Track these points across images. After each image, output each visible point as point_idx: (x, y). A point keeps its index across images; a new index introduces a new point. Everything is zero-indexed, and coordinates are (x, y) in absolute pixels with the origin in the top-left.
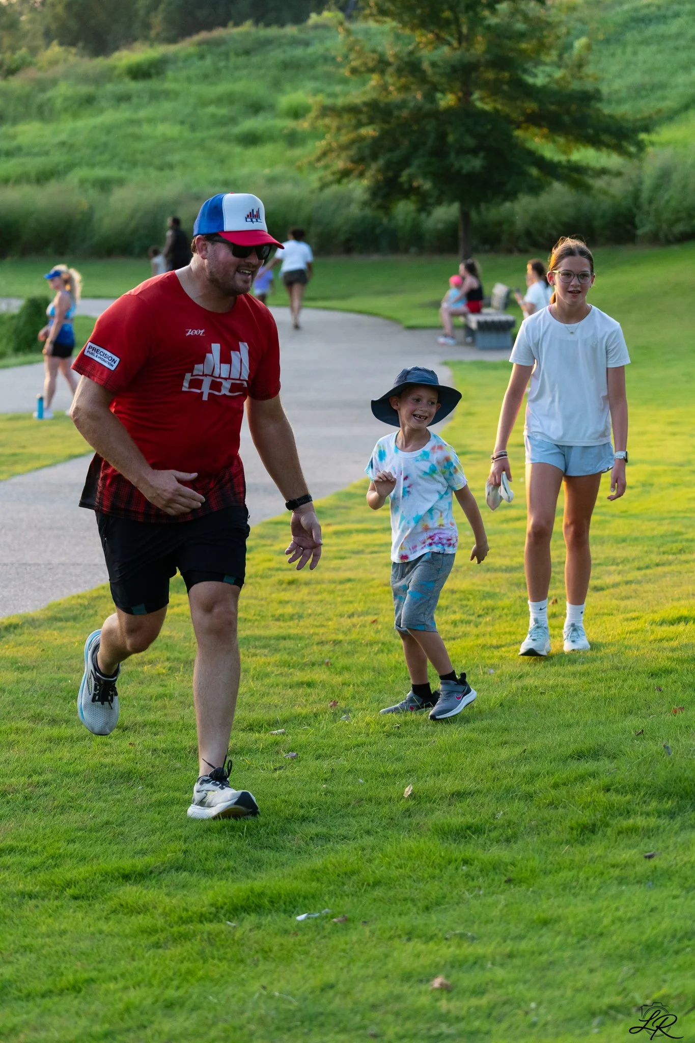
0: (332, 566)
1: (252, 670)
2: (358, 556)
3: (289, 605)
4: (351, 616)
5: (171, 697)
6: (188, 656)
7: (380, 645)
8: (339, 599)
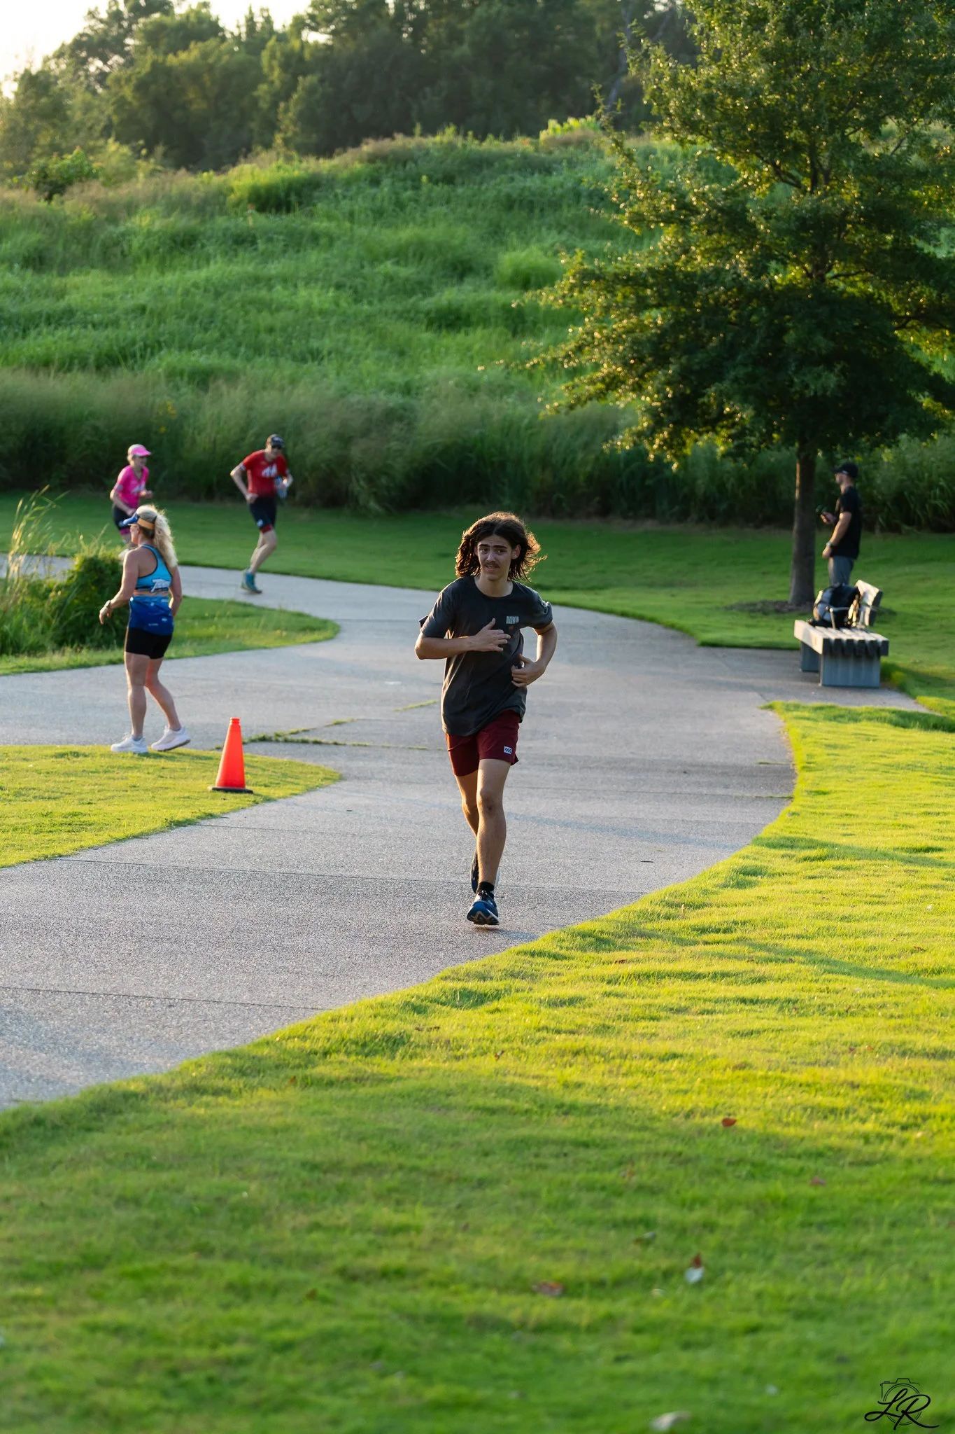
0: (639, 1031)
1: (544, 1193)
2: (681, 1017)
3: (582, 1091)
4: (690, 1114)
5: (419, 1230)
6: (433, 1165)
7: (748, 1167)
8: (664, 1086)
